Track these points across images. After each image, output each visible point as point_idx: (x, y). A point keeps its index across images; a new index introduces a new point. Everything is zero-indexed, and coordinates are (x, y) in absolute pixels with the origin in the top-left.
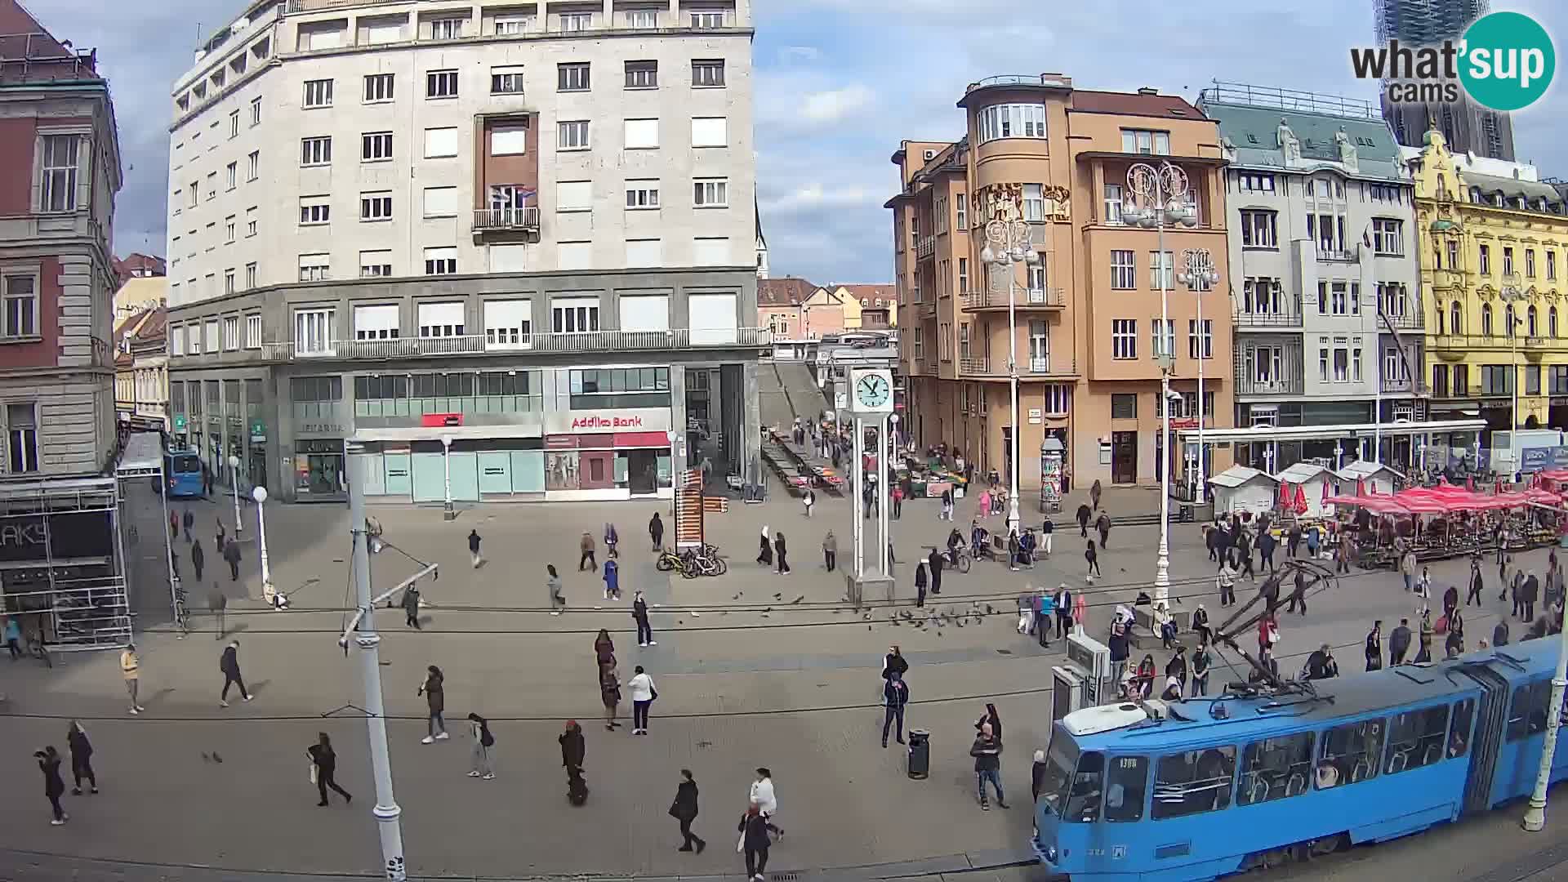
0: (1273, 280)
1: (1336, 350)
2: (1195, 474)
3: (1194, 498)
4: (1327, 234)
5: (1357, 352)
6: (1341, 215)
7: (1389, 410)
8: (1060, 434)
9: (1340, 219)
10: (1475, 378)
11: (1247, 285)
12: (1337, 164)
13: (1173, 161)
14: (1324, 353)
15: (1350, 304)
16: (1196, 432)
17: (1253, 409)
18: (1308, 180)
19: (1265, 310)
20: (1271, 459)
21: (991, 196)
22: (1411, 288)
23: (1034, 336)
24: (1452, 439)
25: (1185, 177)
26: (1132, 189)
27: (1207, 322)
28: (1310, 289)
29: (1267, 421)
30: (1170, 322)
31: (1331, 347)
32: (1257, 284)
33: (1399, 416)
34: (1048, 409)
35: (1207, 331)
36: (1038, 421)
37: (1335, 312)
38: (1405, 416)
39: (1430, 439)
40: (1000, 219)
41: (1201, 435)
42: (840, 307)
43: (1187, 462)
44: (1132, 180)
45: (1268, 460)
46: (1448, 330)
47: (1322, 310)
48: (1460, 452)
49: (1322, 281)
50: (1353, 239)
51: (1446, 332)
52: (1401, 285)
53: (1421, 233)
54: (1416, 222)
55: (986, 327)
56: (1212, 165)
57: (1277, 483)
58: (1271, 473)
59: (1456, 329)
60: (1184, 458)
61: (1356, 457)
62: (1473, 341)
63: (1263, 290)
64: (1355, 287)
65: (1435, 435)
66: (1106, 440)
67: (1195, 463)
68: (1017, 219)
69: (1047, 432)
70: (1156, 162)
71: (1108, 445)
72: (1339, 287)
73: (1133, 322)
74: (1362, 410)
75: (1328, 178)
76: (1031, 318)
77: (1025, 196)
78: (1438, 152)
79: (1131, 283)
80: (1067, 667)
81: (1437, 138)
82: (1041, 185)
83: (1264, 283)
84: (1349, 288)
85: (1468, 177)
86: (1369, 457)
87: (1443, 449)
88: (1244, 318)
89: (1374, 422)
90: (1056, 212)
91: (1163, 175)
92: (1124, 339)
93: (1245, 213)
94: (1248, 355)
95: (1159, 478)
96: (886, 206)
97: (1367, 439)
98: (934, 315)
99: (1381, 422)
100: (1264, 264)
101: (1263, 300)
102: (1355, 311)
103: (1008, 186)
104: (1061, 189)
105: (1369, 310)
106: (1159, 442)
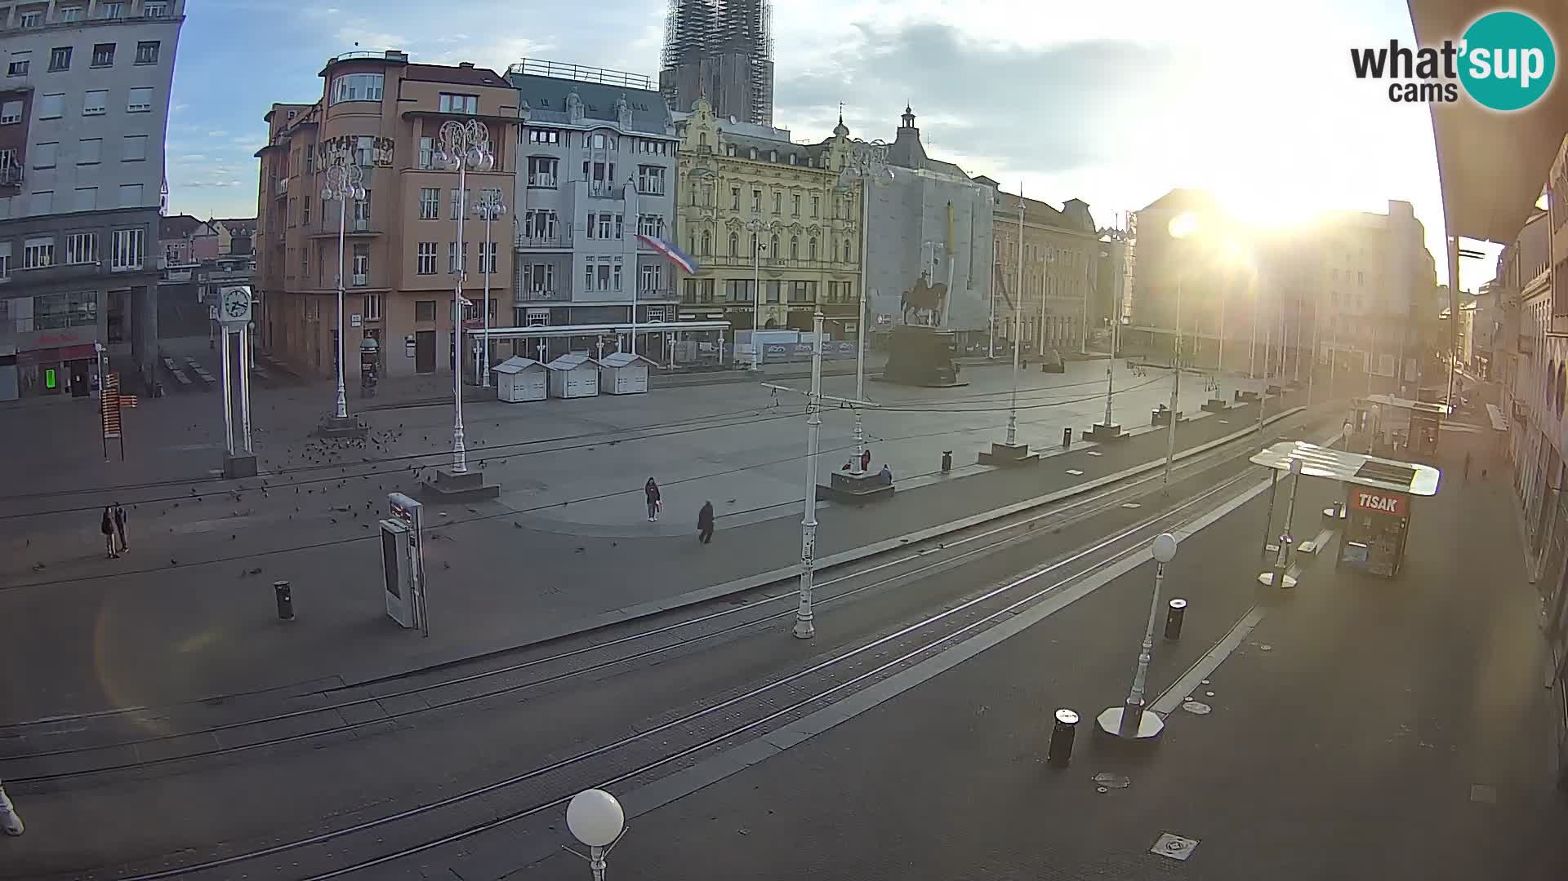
0: (550, 212)
1: (599, 266)
2: (482, 364)
3: (481, 382)
4: (599, 176)
5: (618, 268)
6: (611, 162)
7: (642, 314)
8: (376, 334)
9: (611, 166)
10: (720, 289)
11: (529, 215)
12: (615, 124)
13: (477, 118)
14: (590, 268)
15: (614, 230)
16: (483, 331)
17: (529, 312)
18: (586, 135)
19: (542, 236)
20: (544, 351)
21: (334, 146)
22: (668, 221)
23: (357, 257)
24: (700, 336)
25: (486, 131)
26: (442, 140)
27: (494, 245)
28: (580, 219)
29: (540, 321)
30: (464, 244)
31: (596, 264)
32: (537, 215)
33: (652, 318)
34: (366, 315)
35: (494, 252)
36: (359, 324)
37: (601, 237)
38: (658, 318)
39: (679, 336)
40: (339, 164)
41: (486, 332)
42: (216, 237)
43: (475, 355)
44: (443, 133)
45: (541, 352)
46: (698, 251)
47: (590, 235)
48: (706, 346)
49: (592, 213)
50: (620, 180)
51: (696, 253)
52: (659, 217)
53: (680, 177)
54: (677, 169)
55: (321, 250)
56: (509, 122)
57: (549, 370)
58: (544, 362)
59: (706, 253)
60: (473, 351)
61: (616, 350)
62: (720, 261)
63: (541, 221)
64: (619, 219)
65: (684, 332)
66: (410, 338)
67: (482, 355)
68: (351, 164)
69: (365, 332)
70: (464, 119)
71: (413, 342)
72: (606, 217)
73: (434, 245)
74: (621, 313)
75: (604, 134)
76: (356, 243)
77: (360, 145)
78: (703, 116)
79: (435, 214)
80: (390, 520)
81: (704, 106)
82: (373, 137)
83: (542, 214)
84: (614, 219)
85: (728, 136)
86: (626, 350)
87: (691, 344)
88: (525, 241)
89: (632, 322)
90: (382, 158)
91: (469, 130)
92: (427, 258)
93: (532, 159)
94: (526, 270)
95: (453, 367)
96: (255, 156)
97: (625, 335)
98: (283, 242)
99: (637, 322)
100: (544, 200)
101: (541, 227)
102: (618, 236)
103: (348, 137)
104: (388, 140)
105: (630, 235)
106: (453, 340)
